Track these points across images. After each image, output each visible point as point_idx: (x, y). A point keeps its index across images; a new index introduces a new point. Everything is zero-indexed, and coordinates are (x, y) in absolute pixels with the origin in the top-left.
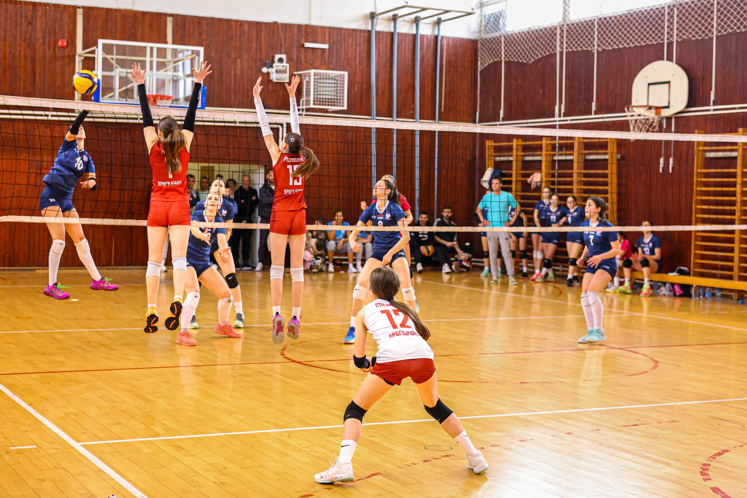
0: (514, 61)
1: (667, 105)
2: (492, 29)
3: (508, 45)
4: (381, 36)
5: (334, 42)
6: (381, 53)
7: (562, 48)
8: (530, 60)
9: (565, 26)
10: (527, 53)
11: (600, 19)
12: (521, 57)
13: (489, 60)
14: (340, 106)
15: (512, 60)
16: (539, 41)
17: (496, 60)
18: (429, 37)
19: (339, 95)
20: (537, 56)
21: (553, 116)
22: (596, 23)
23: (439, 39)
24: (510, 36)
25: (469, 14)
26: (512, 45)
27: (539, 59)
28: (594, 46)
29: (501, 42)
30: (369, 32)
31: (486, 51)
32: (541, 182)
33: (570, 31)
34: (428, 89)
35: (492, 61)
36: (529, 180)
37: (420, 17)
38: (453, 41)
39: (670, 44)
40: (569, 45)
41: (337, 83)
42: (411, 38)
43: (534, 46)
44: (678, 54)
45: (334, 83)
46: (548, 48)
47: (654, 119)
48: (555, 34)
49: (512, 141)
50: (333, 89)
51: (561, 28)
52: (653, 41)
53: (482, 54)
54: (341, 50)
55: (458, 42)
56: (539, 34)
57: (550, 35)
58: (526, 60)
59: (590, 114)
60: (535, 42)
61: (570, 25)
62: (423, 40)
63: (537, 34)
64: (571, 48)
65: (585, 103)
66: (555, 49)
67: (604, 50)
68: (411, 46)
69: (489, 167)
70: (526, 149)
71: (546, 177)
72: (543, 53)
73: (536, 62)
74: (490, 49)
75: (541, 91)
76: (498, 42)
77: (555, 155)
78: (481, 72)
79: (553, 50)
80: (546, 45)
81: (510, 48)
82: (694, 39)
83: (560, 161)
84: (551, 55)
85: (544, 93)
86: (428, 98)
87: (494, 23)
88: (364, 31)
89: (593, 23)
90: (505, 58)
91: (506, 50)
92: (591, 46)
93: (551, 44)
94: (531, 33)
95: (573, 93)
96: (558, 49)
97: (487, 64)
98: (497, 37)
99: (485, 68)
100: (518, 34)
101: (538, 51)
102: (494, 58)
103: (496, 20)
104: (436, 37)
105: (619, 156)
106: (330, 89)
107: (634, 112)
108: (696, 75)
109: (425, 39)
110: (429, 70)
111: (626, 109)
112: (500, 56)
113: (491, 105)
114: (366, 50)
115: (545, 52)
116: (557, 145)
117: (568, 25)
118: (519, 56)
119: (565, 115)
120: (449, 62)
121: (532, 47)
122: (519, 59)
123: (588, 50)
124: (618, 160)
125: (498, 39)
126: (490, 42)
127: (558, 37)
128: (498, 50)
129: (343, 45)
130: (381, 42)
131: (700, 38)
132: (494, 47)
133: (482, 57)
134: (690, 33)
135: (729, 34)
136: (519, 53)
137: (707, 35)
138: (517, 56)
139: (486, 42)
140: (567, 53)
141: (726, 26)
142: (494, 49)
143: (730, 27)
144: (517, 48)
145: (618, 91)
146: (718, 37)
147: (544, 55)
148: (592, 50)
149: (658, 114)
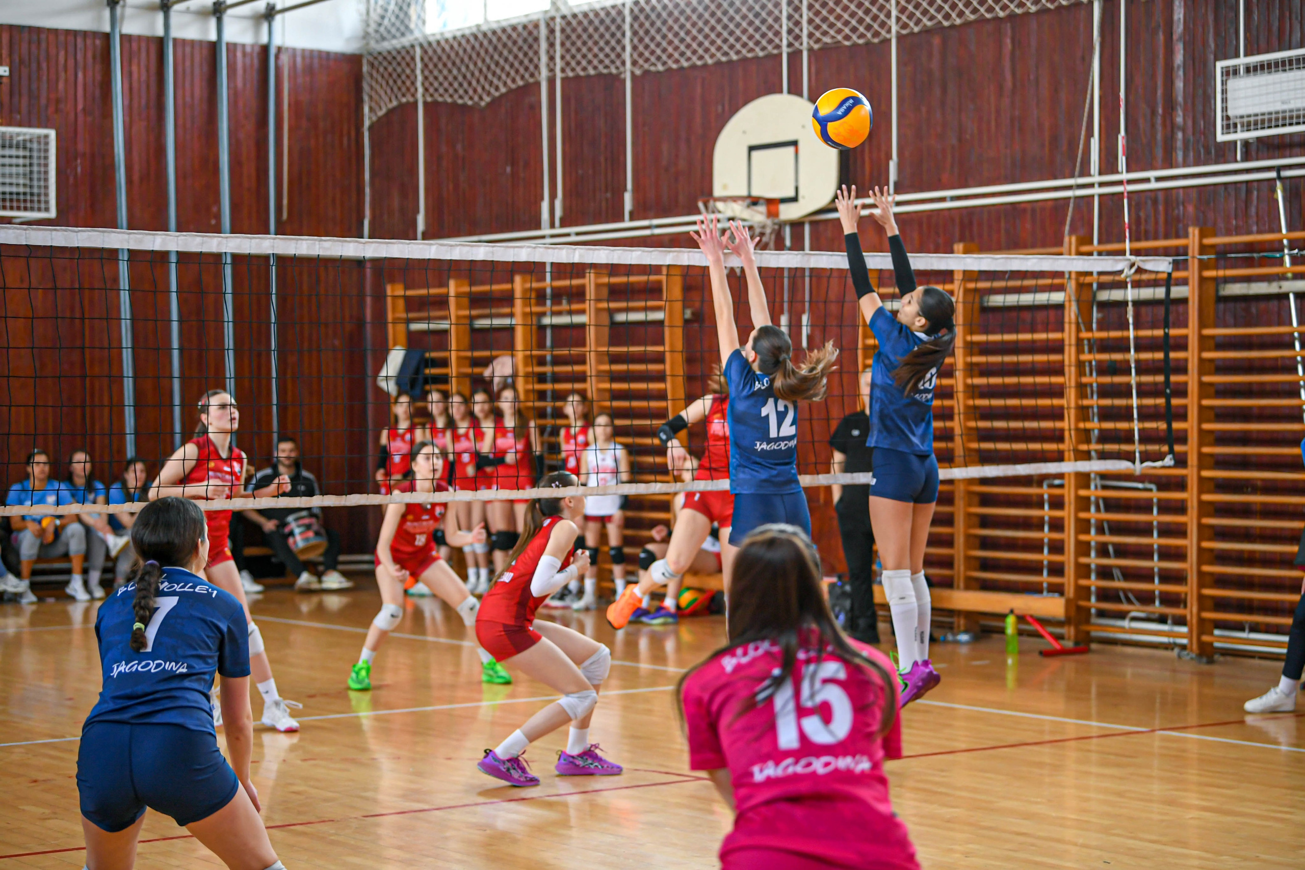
0: (445, 103)
1: (791, 194)
2: (393, 30)
3: (431, 66)
4: (135, 46)
5: (21, 62)
6: (135, 88)
7: (552, 70)
8: (481, 98)
9: (558, 20)
10: (474, 83)
12: (461, 92)
13: (387, 99)
14: (39, 210)
15: (440, 99)
16: (501, 54)
17: (404, 100)
18: (248, 49)
19: (35, 183)
20: (497, 89)
21: (538, 226)
22: (627, 12)
23: (273, 52)
24: (434, 45)
26: (440, 66)
27: (502, 96)
28: (623, 63)
29: (413, 59)
30: (107, 37)
31: (380, 79)
32: (514, 375)
33: (568, 30)
34: (249, 169)
35: (395, 103)
36: (487, 373)
38: (303, 57)
39: (795, 56)
40: (568, 64)
41: (31, 157)
42: (205, 52)
43: (489, 68)
44: (812, 78)
45: (24, 157)
46: (522, 70)
47: (764, 227)
48: (536, 39)
49: (447, 286)
50: (21, 170)
51: (548, 25)
52: (757, 49)
53: (372, 87)
54: (39, 79)
55: (316, 61)
56: (499, 39)
57: (525, 40)
58: (471, 98)
59: (622, 219)
60: (492, 57)
61: (569, 18)
62: (235, 56)
63: (494, 40)
64: (573, 70)
65: (609, 195)
66: (536, 74)
67: (646, 73)
68: (205, 69)
69: (395, 344)
70: (476, 301)
71: (526, 364)
72: (509, 82)
73: (495, 102)
74: (390, 75)
75: (508, 169)
76: (408, 59)
77: (544, 314)
78: (371, 128)
79: (532, 75)
80: (516, 64)
81: (436, 73)
82: (847, 43)
83: (554, 327)
84: (527, 86)
85: (514, 174)
86: (248, 190)
87: (397, 17)
88: (95, 34)
89: (620, 13)
90: (424, 96)
91: (426, 78)
92: (618, 63)
93: (526, 62)
94: (480, 36)
95: (580, 172)
96: (544, 73)
97: (384, 111)
98: (404, 47)
99: (380, 119)
100: (451, 41)
101: (499, 78)
102: (399, 95)
103: (401, 9)
104: (265, 49)
105: (688, 314)
106: (14, 170)
109: (239, 54)
110: (250, 126)
111: (701, 205)
112: (412, 90)
113: (396, 203)
114: (98, 77)
115: (514, 81)
116: (549, 291)
117: (564, 17)
118: (456, 91)
119: (564, 223)
120: (296, 106)
121: (485, 69)
122: (456, 96)
123: (610, 74)
124: (687, 322)
125: (408, 52)
126: (389, 58)
127: (544, 45)
128: (408, 77)
129: (44, 66)
130: (135, 61)
131: (861, 41)
132: (399, 70)
133: (373, 94)
134: (839, 31)
135: (927, 31)
136: (456, 85)
137: (876, 34)
138: (451, 91)
139: (380, 58)
140: (565, 80)
141: (918, 14)
142: (399, 76)
143: (928, 16)
144: (450, 71)
145: (682, 164)
146: (900, 37)
147: (513, 86)
148: (621, 73)
149: (773, 214)
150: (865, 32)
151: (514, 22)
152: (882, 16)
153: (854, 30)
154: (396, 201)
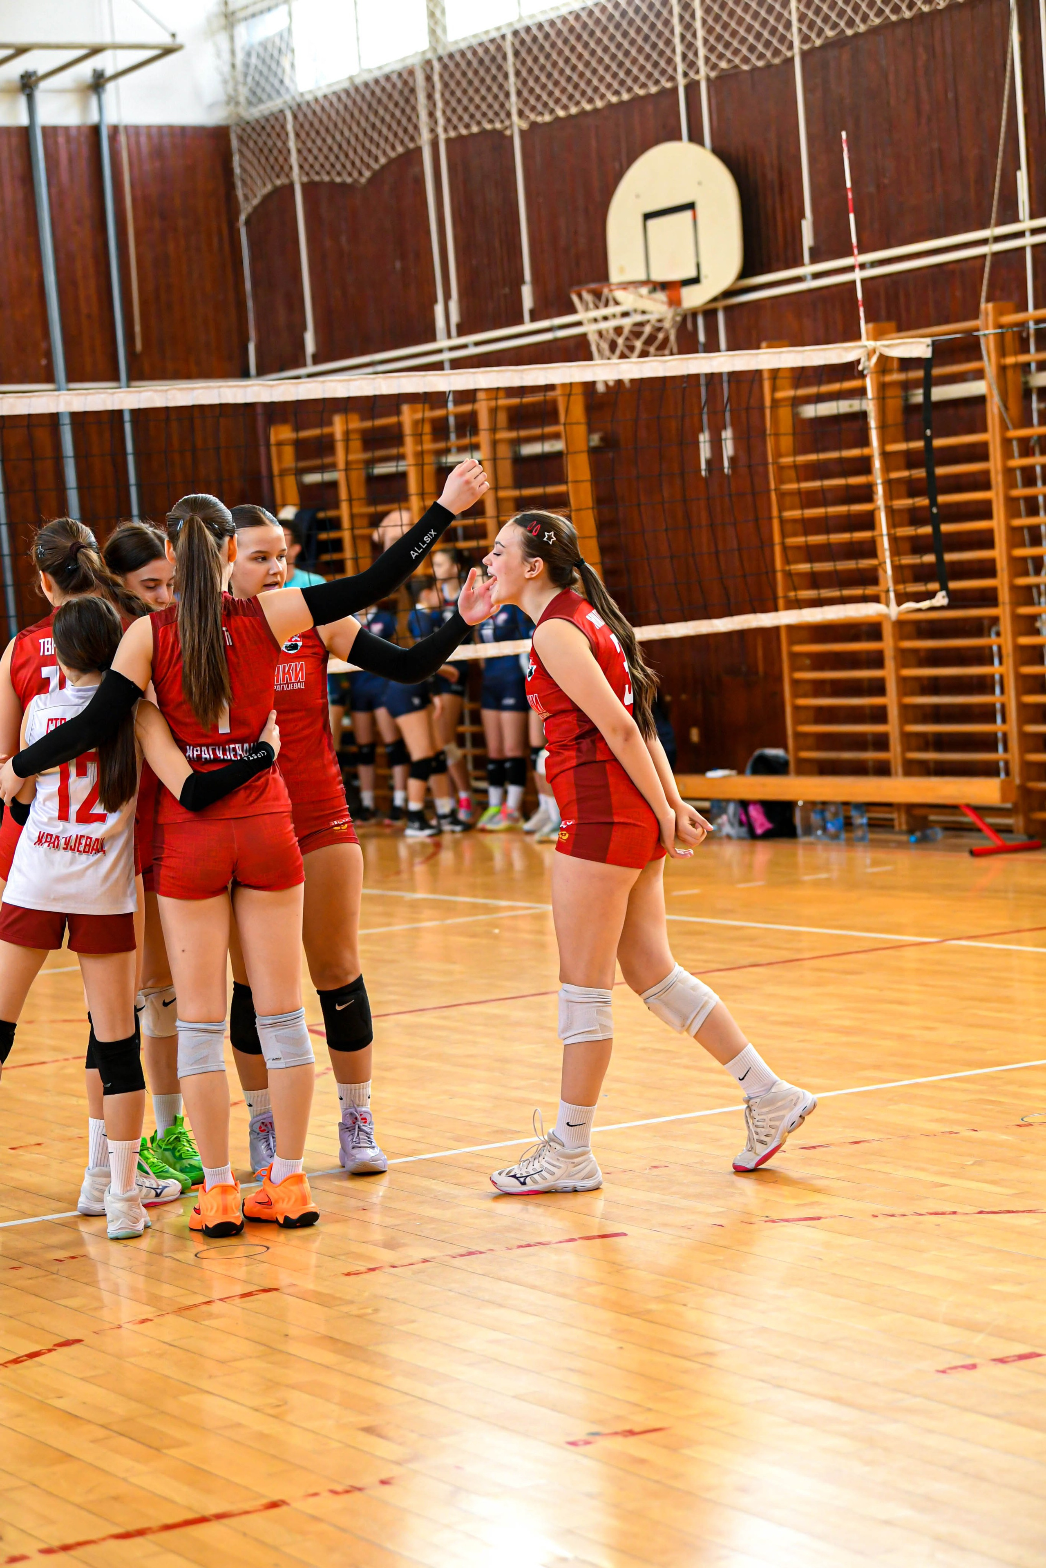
0: (321, 183)
1: (692, 274)
2: (259, 91)
3: (304, 136)
7: (432, 130)
8: (360, 174)
9: (436, 63)
10: (351, 153)
11: (516, 33)
12: (338, 167)
13: (259, 182)
15: (317, 178)
16: (376, 113)
17: (278, 182)
18: (72, 133)
20: (376, 159)
21: (433, 338)
22: (507, 47)
23: (106, 133)
24: (304, 107)
25: (167, 51)
26: (313, 134)
27: (383, 168)
28: (509, 115)
29: (283, 127)
31: (251, 157)
33: (447, 76)
34: (88, 289)
35: (269, 187)
36: (376, 533)
37: (35, 73)
38: (149, 136)
39: (692, 88)
40: (450, 121)
42: (15, 141)
43: (365, 133)
44: (715, 117)
46: (401, 133)
47: (660, 321)
48: (413, 91)
49: (330, 423)
51: (425, 70)
52: (650, 83)
53: (243, 168)
55: (167, 141)
56: (373, 93)
57: (401, 93)
58: (350, 174)
59: (520, 321)
60: (367, 119)
61: (446, 60)
62: (56, 143)
63: (368, 95)
64: (455, 128)
65: (507, 290)
66: (416, 136)
67: (534, 124)
68: (18, 163)
70: (370, 440)
72: (389, 149)
73: (377, 177)
74: (261, 150)
75: (398, 265)
77: (447, 451)
78: (248, 222)
80: (394, 125)
81: (309, 144)
82: (745, 67)
84: (409, 153)
85: (405, 271)
86: (89, 317)
87: (260, 73)
89: (499, 48)
90: (300, 176)
91: (299, 151)
93: (404, 121)
94: (352, 92)
95: (474, 262)
96: (425, 137)
97: (259, 198)
98: (273, 113)
99: (256, 209)
100: (322, 100)
101: (378, 145)
103: (264, 62)
104: (96, 130)
105: (595, 440)
107: (617, 303)
108: (764, 175)
109: (61, 140)
110: (84, 234)
112: (286, 168)
115: (393, 148)
116: (452, 420)
117: (440, 59)
118: (333, 166)
119: (462, 331)
120: (143, 202)
121: (361, 135)
122: (333, 173)
123: (494, 131)
124: (594, 450)
125: (277, 119)
126: (258, 128)
127: (422, 98)
128: (281, 151)
131: (760, 64)
132: (270, 143)
133: (245, 176)
134: (736, 52)
135: (829, 45)
136: (332, 158)
137: (777, 53)
138: (328, 166)
139: (249, 130)
140: (448, 141)
141: (819, 22)
142: (270, 151)
143: (830, 23)
144: (324, 140)
145: (582, 241)
146: (804, 55)
147: (393, 155)
148: (506, 128)
149: (674, 302)
150: (764, 51)
151: (387, 70)
152: (781, 29)
153: (752, 49)
154: (282, 317)
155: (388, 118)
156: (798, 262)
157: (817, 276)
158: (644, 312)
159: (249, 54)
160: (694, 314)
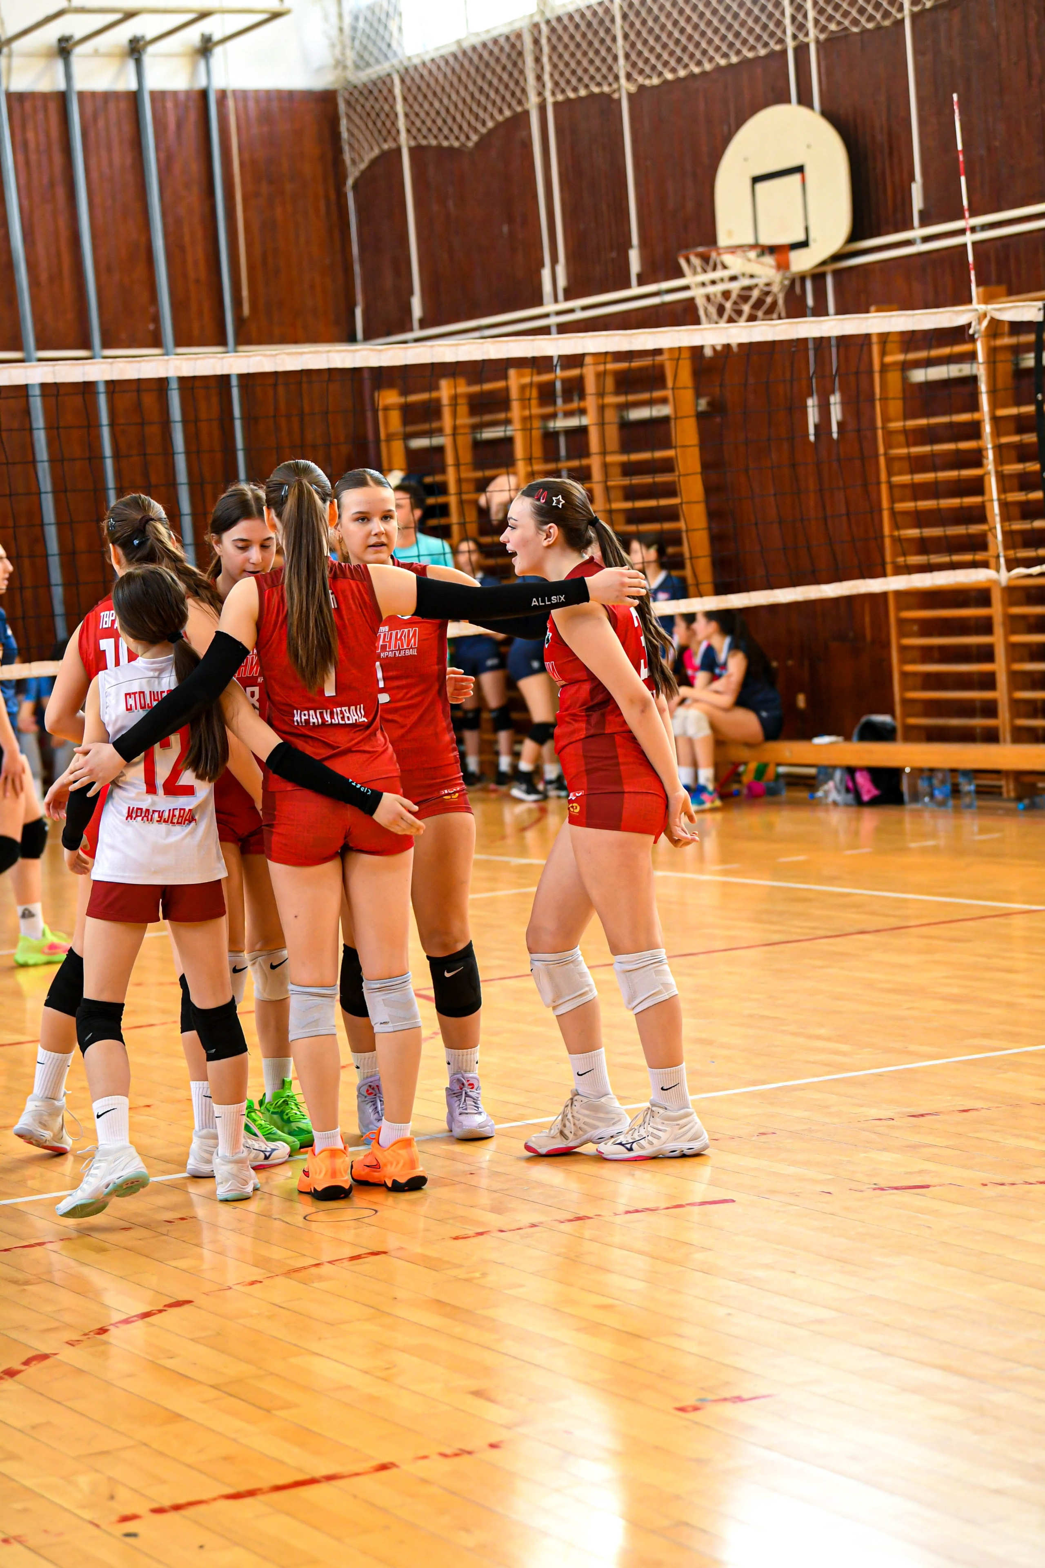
0: (428, 147)
1: (801, 237)
2: (366, 55)
3: (412, 100)
4: (28, 105)
6: (33, 157)
7: (540, 94)
8: (468, 138)
9: (544, 26)
10: (459, 117)
12: (446, 131)
13: (366, 147)
15: (424, 142)
16: (484, 77)
17: (386, 147)
18: (182, 97)
20: (484, 123)
21: (540, 302)
23: (214, 97)
24: (412, 71)
25: (276, 15)
26: (420, 98)
27: (491, 132)
28: (617, 78)
29: (391, 91)
31: (358, 121)
33: (555, 39)
34: (197, 253)
35: (376, 152)
36: (485, 499)
37: (143, 37)
38: (257, 101)
39: (801, 50)
40: (557, 84)
42: (123, 105)
43: (473, 96)
44: (824, 78)
46: (508, 97)
47: (768, 285)
48: (520, 54)
49: (437, 388)
51: (533, 35)
52: (759, 46)
53: (350, 132)
55: (275, 105)
56: (481, 57)
57: (509, 56)
58: (457, 138)
59: (627, 285)
60: (475, 83)
61: (554, 23)
62: (164, 107)
63: (475, 59)
64: (563, 91)
65: (614, 254)
66: (524, 100)
67: (642, 88)
68: (127, 128)
69: (390, 468)
70: (476, 406)
72: (496, 113)
73: (485, 141)
74: (368, 114)
75: (505, 229)
77: (554, 416)
78: (355, 187)
79: (520, 102)
80: (502, 89)
81: (417, 108)
82: (855, 30)
83: (567, 432)
84: (516, 116)
85: (511, 233)
86: (197, 281)
87: (368, 37)
89: (607, 11)
90: (408, 141)
91: (406, 115)
92: (611, 78)
93: (512, 85)
94: (460, 56)
95: (582, 226)
96: (533, 100)
97: (367, 162)
98: (380, 78)
99: (363, 173)
100: (430, 64)
101: (485, 109)
103: (371, 25)
104: (204, 94)
105: (703, 404)
107: (725, 267)
108: (874, 138)
109: (169, 105)
110: (193, 198)
112: (394, 132)
115: (501, 111)
116: (558, 386)
117: (548, 22)
118: (440, 130)
119: (569, 295)
121: (468, 99)
122: (441, 137)
123: (602, 94)
124: (700, 416)
125: (384, 83)
126: (366, 92)
127: (530, 61)
128: (388, 116)
130: (30, 126)
131: (870, 26)
132: (377, 107)
133: (353, 141)
134: (846, 14)
135: (939, 6)
136: (439, 122)
137: (886, 15)
138: (435, 130)
139: (356, 93)
140: (556, 104)
142: (378, 115)
144: (431, 104)
146: (914, 16)
147: (500, 118)
148: (614, 91)
149: (783, 266)
150: (873, 13)
151: (495, 33)
153: (862, 11)
154: (388, 282)
155: (495, 82)
156: (907, 225)
157: (926, 239)
158: (752, 276)
159: (356, 18)
160: (803, 278)
